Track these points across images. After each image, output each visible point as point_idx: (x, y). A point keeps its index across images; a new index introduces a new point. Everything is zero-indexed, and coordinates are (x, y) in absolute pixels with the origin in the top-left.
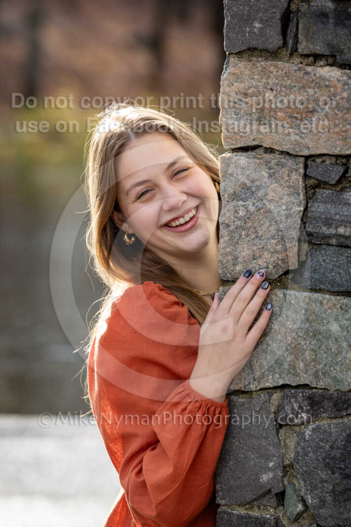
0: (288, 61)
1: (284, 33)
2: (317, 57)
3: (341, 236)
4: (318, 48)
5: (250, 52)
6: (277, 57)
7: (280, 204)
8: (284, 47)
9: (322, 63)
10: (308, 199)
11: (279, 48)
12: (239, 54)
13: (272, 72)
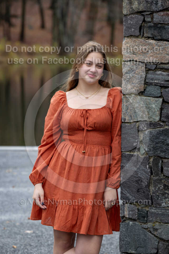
0: (141, 39)
1: (140, 31)
2: (149, 38)
3: (155, 83)
4: (149, 35)
5: (131, 36)
6: (138, 37)
7: (139, 75)
8: (140, 35)
9: (150, 39)
10: (146, 73)
11: (139, 35)
12: (128, 37)
13: (137, 41)
